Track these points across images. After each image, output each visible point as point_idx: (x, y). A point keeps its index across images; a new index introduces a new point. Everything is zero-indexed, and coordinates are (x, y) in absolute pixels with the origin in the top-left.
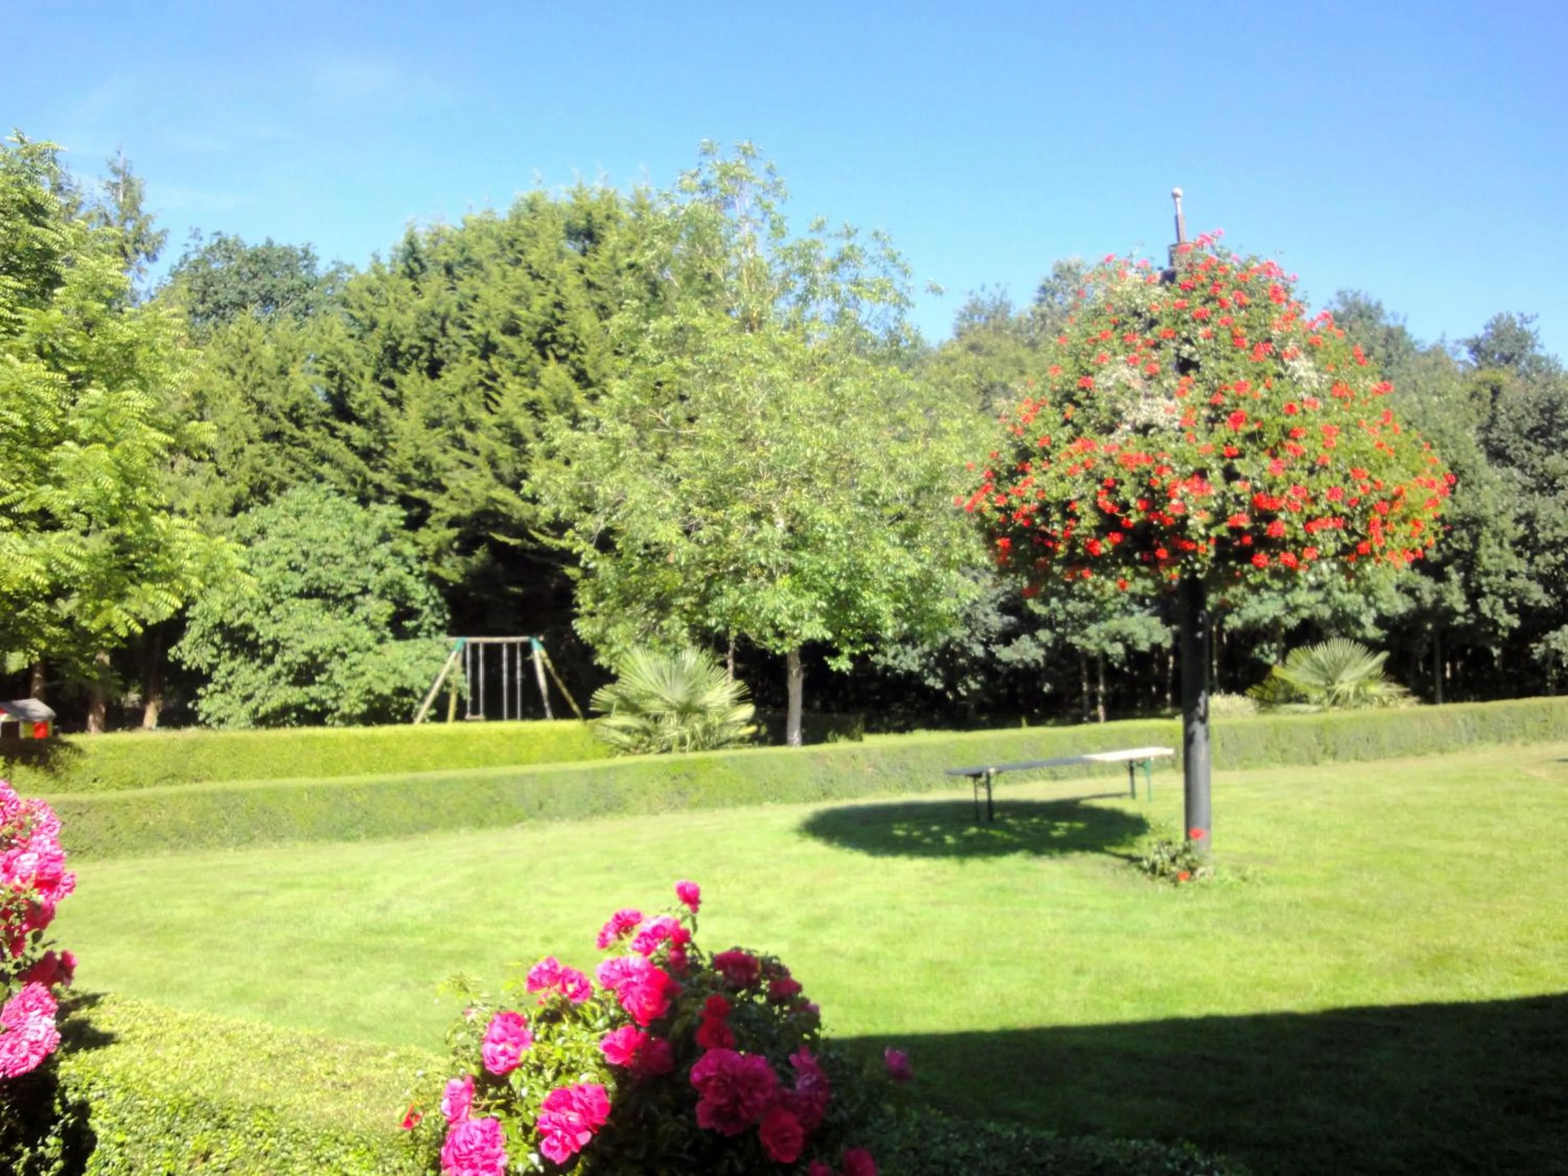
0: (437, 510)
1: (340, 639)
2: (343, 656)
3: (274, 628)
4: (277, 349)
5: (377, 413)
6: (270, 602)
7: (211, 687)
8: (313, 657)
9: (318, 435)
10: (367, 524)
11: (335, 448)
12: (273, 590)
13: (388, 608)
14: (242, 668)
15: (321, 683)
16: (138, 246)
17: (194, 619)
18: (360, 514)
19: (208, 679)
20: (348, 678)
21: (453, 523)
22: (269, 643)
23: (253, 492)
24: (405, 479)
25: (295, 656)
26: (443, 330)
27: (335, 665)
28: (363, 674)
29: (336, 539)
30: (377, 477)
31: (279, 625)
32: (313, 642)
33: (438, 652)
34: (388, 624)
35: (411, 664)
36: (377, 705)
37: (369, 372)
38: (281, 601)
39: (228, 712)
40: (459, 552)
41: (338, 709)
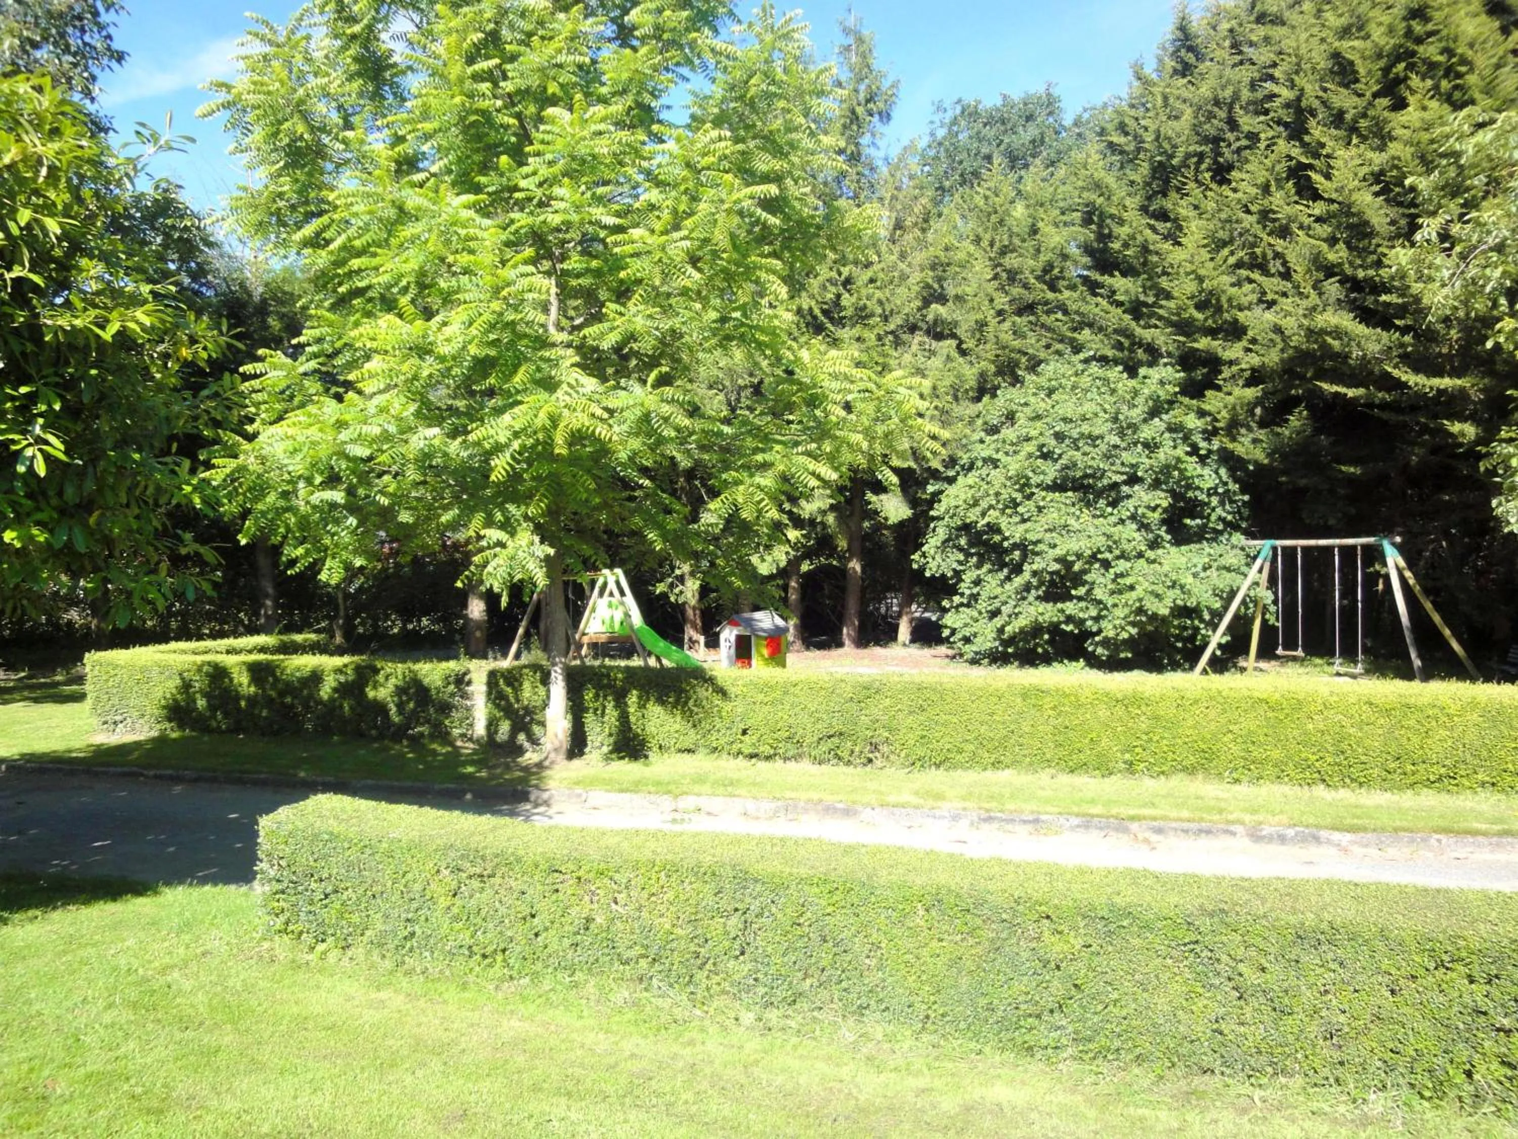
0: (1231, 363)
1: (1101, 541)
2: (1106, 565)
3: (1022, 528)
4: (1028, 207)
5: (1145, 249)
6: (1018, 496)
7: (957, 599)
8: (1068, 565)
9: (1075, 295)
10: (1136, 393)
11: (1096, 307)
12: (1023, 484)
13: (1162, 499)
14: (989, 578)
15: (1080, 599)
16: (871, 106)
17: (938, 518)
18: (1125, 384)
19: (952, 591)
20: (1113, 593)
21: (1255, 377)
22: (1015, 546)
23: (1000, 372)
24: (1184, 327)
25: (1045, 562)
26: (1233, 124)
27: (1095, 575)
28: (1132, 588)
29: (1096, 415)
30: (1147, 335)
31: (1028, 525)
32: (1068, 546)
33: (1233, 559)
34: (1163, 522)
35: (1195, 575)
36: (1150, 628)
37: (1133, 203)
38: (1029, 497)
39: (974, 630)
40: (1263, 424)
41: (1100, 632)
